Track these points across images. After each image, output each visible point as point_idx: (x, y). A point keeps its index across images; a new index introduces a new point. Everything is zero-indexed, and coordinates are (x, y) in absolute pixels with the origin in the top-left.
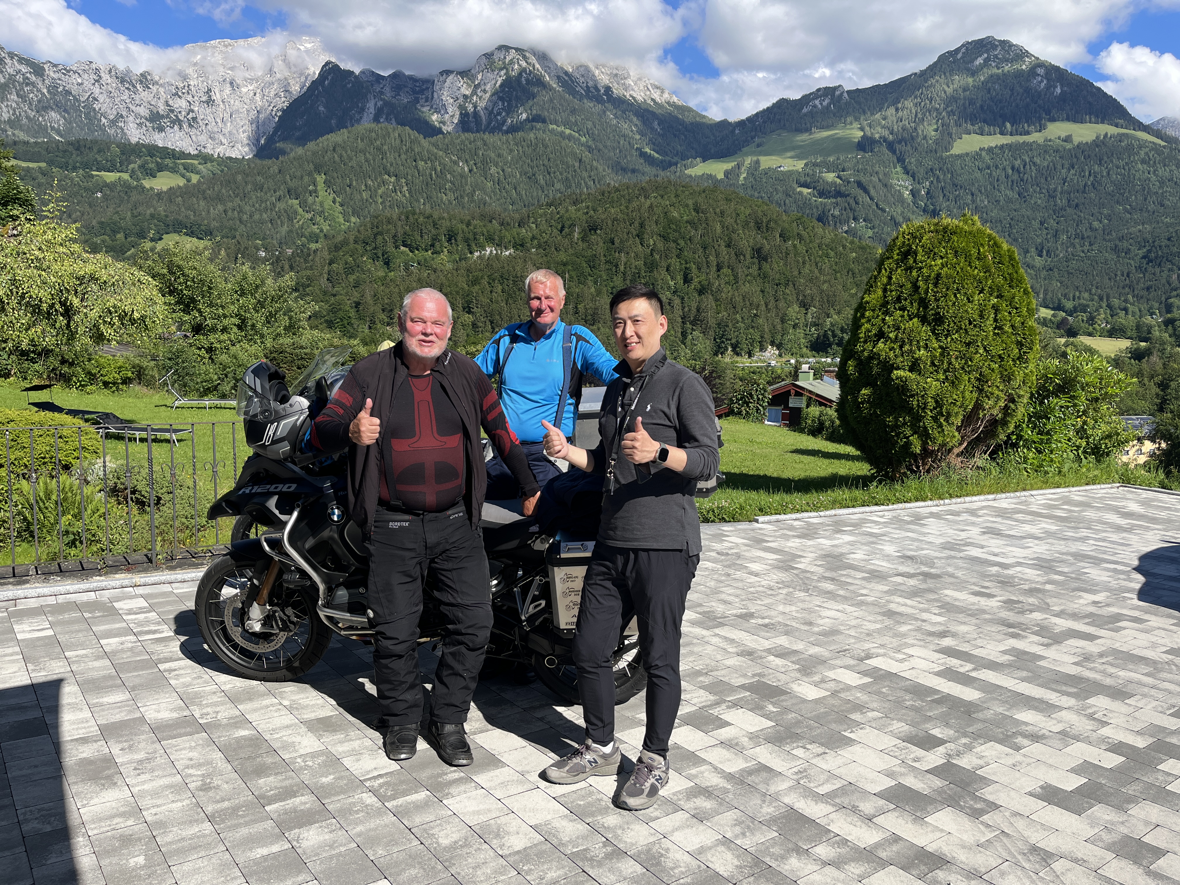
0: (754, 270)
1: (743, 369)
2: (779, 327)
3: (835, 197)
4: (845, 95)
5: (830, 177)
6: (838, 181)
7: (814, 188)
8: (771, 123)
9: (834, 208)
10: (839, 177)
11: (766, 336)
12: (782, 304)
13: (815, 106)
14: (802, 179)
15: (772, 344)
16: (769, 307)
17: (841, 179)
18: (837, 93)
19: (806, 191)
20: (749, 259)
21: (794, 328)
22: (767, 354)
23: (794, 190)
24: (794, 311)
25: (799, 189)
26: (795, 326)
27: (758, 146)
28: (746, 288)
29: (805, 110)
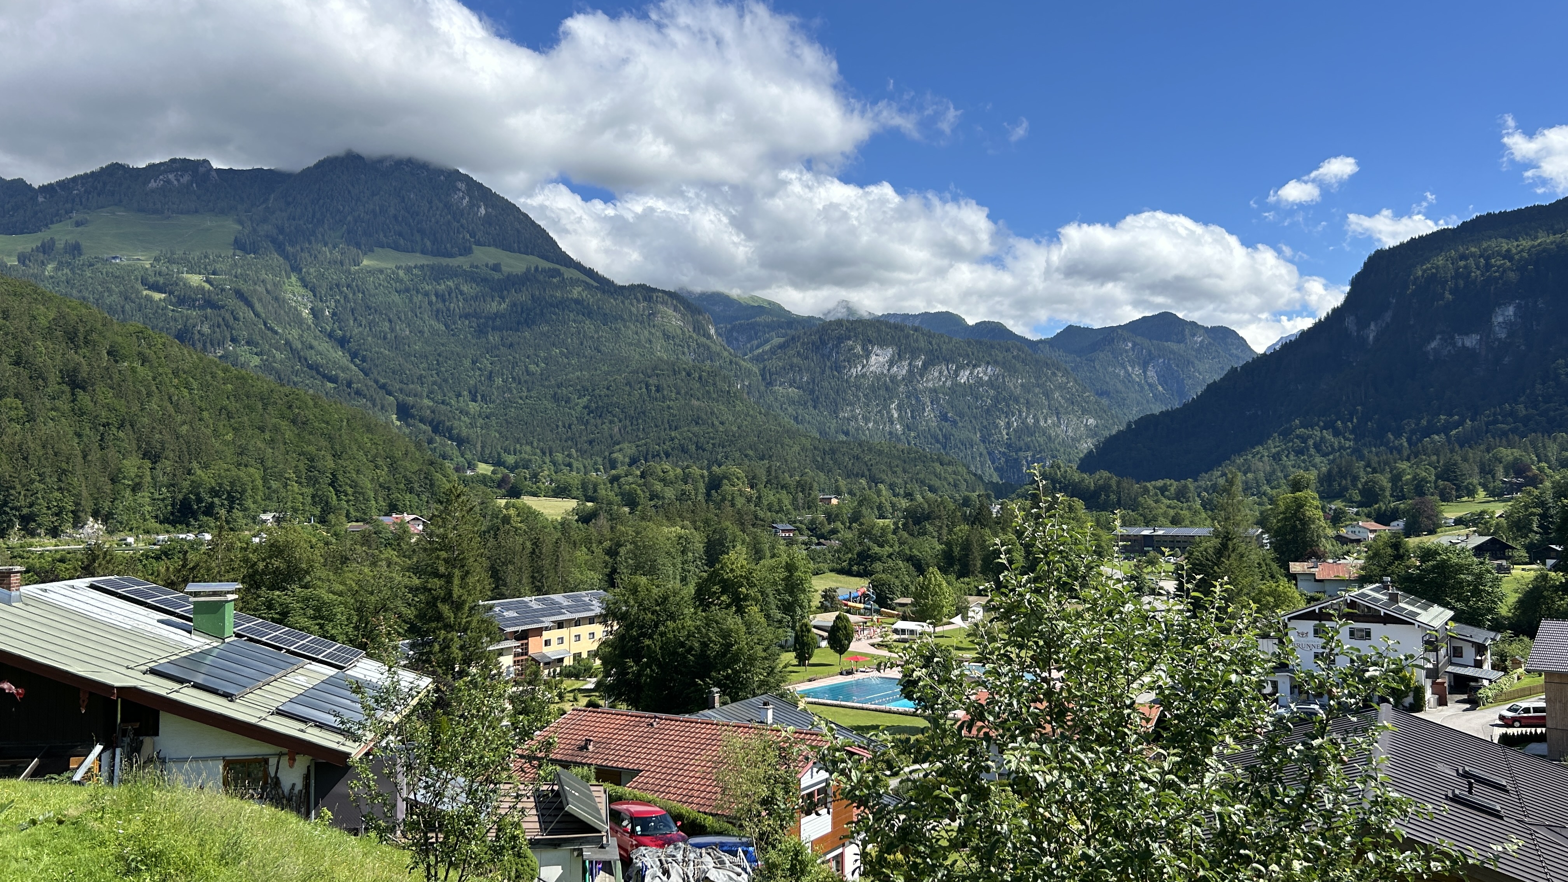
0: (64, 404)
1: (42, 555)
2: (108, 488)
3: (201, 307)
4: (214, 174)
5: (195, 279)
6: (207, 286)
7: (171, 293)
8: (99, 195)
9: (202, 322)
10: (208, 281)
11: (83, 502)
12: (112, 453)
13: (168, 182)
14: (151, 280)
15: (96, 515)
16: (89, 458)
17: (211, 284)
18: (202, 170)
19: (157, 296)
20: (53, 387)
21: (133, 490)
22: (87, 529)
23: (138, 292)
24: (132, 465)
25: (145, 292)
26: (136, 488)
27: (78, 224)
28: (47, 429)
29: (153, 184)
